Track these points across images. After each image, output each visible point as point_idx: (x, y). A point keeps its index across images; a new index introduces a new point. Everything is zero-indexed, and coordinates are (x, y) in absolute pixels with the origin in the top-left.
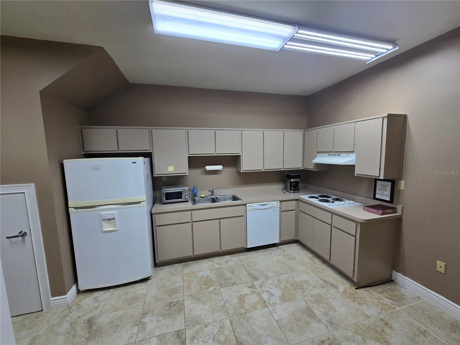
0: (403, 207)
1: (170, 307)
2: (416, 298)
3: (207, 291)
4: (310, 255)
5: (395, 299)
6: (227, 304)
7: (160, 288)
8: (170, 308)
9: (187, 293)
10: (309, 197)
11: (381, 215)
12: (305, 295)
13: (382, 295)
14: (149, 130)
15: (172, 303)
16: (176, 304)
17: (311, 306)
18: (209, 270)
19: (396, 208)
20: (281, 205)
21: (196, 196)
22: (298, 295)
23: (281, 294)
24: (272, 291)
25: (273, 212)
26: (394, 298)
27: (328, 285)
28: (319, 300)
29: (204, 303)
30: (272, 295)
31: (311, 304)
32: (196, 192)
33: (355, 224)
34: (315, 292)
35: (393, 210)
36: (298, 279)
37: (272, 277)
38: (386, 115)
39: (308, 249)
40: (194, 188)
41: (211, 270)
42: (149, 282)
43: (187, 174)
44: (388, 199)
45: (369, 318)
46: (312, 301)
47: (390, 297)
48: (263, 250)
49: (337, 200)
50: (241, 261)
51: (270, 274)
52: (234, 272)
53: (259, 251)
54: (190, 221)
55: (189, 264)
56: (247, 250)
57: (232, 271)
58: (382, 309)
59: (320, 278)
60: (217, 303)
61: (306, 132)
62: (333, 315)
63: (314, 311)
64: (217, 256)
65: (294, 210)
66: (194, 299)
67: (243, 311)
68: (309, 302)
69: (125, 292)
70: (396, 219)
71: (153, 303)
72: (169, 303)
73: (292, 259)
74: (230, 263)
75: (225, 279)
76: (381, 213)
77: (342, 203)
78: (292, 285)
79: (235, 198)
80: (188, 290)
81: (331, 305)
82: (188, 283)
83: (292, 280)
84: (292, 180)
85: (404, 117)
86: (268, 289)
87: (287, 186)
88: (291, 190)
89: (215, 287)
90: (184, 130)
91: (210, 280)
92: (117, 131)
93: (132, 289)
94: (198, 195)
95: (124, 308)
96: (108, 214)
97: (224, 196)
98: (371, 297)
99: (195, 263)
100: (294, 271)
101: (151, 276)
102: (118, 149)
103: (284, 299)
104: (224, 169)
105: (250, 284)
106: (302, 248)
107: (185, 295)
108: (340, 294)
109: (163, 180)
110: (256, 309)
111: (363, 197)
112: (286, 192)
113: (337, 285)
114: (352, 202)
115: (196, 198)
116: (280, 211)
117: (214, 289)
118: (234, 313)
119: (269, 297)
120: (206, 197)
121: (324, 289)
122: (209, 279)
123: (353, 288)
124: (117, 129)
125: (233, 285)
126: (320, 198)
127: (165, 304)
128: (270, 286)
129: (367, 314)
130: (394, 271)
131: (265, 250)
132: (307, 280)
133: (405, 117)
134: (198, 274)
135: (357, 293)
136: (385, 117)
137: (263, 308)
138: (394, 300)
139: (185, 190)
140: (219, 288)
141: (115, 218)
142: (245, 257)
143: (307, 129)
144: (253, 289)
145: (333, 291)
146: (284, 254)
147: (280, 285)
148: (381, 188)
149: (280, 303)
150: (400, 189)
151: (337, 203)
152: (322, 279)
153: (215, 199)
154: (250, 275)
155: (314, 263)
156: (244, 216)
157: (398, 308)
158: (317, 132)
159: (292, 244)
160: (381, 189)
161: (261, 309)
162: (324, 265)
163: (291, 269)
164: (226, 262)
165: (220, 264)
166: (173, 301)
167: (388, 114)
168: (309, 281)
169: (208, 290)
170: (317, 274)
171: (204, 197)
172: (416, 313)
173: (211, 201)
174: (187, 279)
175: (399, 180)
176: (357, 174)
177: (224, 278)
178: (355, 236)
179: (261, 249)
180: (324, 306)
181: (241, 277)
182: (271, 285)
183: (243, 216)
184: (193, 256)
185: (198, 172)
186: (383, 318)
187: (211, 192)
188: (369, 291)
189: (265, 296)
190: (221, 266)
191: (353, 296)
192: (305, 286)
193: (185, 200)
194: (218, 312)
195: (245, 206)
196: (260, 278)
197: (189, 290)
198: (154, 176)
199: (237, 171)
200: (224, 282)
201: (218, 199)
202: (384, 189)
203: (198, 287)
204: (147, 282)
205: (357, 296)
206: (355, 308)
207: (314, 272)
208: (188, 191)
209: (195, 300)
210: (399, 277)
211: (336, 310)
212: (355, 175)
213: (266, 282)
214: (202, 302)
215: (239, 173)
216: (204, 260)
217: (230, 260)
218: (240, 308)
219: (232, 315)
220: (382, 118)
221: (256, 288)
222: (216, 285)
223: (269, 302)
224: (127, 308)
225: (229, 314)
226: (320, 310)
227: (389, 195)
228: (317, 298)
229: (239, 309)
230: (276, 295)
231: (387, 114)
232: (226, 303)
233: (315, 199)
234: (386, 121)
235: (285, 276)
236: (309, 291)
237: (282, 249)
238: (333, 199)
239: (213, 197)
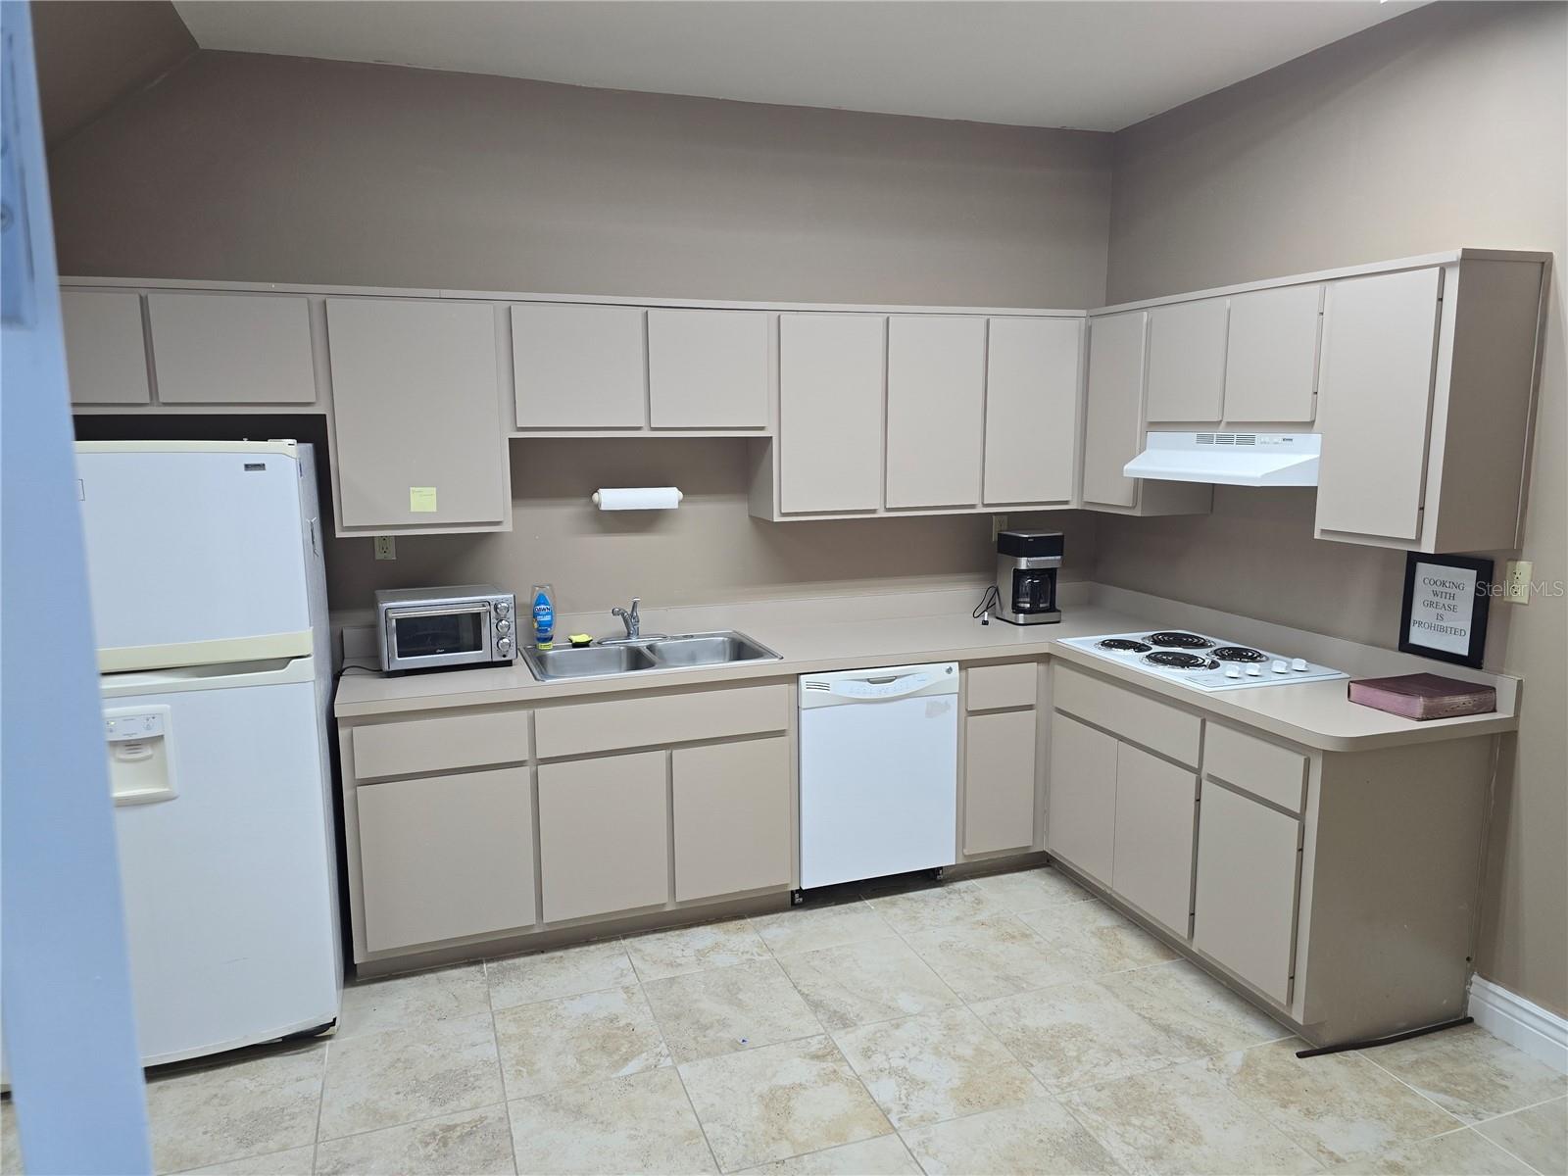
0: (1520, 683)
1: (445, 1145)
2: (1555, 1082)
3: (614, 1076)
4: (1104, 921)
5: (1467, 1089)
6: (710, 1124)
7: (385, 1070)
8: (443, 1150)
9: (520, 1089)
10: (1103, 644)
11: (1419, 720)
12: (1070, 1084)
13: (1410, 1076)
14: (309, 302)
15: (451, 1128)
16: (470, 1133)
17: (1092, 1127)
18: (621, 991)
19: (1494, 689)
20: (965, 685)
21: (550, 639)
22: (1035, 1083)
23: (957, 1082)
24: (918, 1071)
25: (929, 714)
26: (1460, 1088)
27: (1177, 1043)
28: (1129, 1100)
29: (602, 1123)
30: (915, 1084)
31: (1095, 1117)
32: (548, 618)
33: (1302, 759)
34: (1115, 1071)
35: (1476, 697)
36: (1038, 1019)
37: (920, 1014)
38: (1455, 255)
39: (1093, 896)
40: (541, 600)
41: (626, 989)
42: (326, 1049)
43: (507, 527)
44: (1462, 647)
45: (1343, 1164)
46: (1100, 1104)
47: (1443, 1085)
48: (875, 900)
49: (1236, 655)
50: (772, 951)
51: (905, 1002)
52: (740, 997)
53: (858, 904)
54: (525, 756)
55: (516, 968)
56: (798, 899)
57: (731, 993)
58: (1400, 1129)
59: (1140, 1015)
60: (663, 1121)
61: (1096, 321)
62: (1186, 1158)
63: (1104, 1144)
64: (655, 931)
65: (1030, 707)
66: (556, 1110)
67: (785, 1150)
68: (1083, 1109)
69: (216, 1095)
70: (1493, 735)
71: (357, 1132)
72: (437, 1130)
73: (1014, 937)
74: (721, 960)
75: (695, 1026)
76: (1419, 712)
77: (1252, 668)
78: (1012, 1043)
79: (741, 650)
80: (525, 1074)
81: (1181, 1118)
82: (522, 1047)
83: (1011, 1025)
84: (1024, 563)
85: (1538, 268)
86: (897, 1063)
87: (997, 590)
88: (1017, 610)
89: (652, 1061)
90: (488, 307)
91: (626, 1033)
92: (144, 302)
93: (247, 1081)
94: (557, 631)
95: (222, 1158)
96: (128, 719)
97: (686, 637)
98: (1360, 1086)
99: (548, 961)
100: (1020, 989)
101: (335, 1019)
102: (151, 399)
103: (970, 1098)
104: (689, 508)
105: (815, 1045)
106: (1067, 892)
107: (509, 1096)
108: (1228, 1079)
109: (379, 556)
110: (846, 1140)
111: (1355, 639)
112: (992, 621)
113: (1215, 1042)
114: (1299, 664)
115: (549, 650)
116: (964, 713)
117: (648, 1068)
118: (744, 1158)
119: (904, 1092)
120: (599, 643)
121: (1154, 1060)
122: (619, 1028)
123: (1289, 1054)
124: (143, 292)
125: (737, 1050)
126: (1156, 649)
127: (419, 1136)
128: (907, 1048)
129: (1334, 1150)
130: (1475, 978)
131: (887, 898)
132: (1080, 1026)
133: (1543, 263)
134: (565, 1008)
135: (1304, 1073)
136: (1451, 264)
137: (876, 1137)
138: (1460, 1096)
139: (496, 608)
140: (669, 1062)
141: (162, 736)
142: (789, 931)
143: (1107, 305)
144: (829, 1065)
145: (1196, 1067)
146: (980, 917)
147: (954, 1047)
148: (1435, 599)
149: (954, 1117)
150: (1513, 600)
151: (1231, 668)
152: (1150, 1019)
153: (646, 652)
154: (816, 1006)
155: (1120, 953)
156: (785, 734)
157: (1470, 1124)
158: (1149, 324)
159: (1017, 874)
160: (1431, 604)
161: (868, 1139)
162: (1166, 962)
163: (1007, 978)
164: (701, 954)
165: (671, 965)
166: (459, 1122)
167: (1465, 251)
168: (1089, 1030)
169: (620, 1074)
170: (1131, 1001)
171: (585, 645)
172: (1538, 1136)
173: (624, 665)
174: (513, 1029)
175: (1509, 560)
176: (1324, 531)
177: (693, 1024)
178: (1300, 817)
179: (867, 899)
180: (1148, 1123)
181: (775, 1014)
182: (914, 1045)
183: (780, 733)
184: (537, 931)
185: (557, 517)
186: (1399, 1159)
187: (624, 618)
188: (1357, 1064)
189: (886, 1091)
190: (677, 973)
191: (1282, 1083)
192: (1071, 1046)
193: (497, 658)
194: (670, 1158)
195: (793, 687)
196: (862, 1019)
197: (530, 1074)
198: (339, 534)
199: (750, 516)
200: (695, 1039)
201: (660, 651)
202: (1447, 602)
203: (571, 1061)
204: (320, 1051)
205: (1306, 1082)
206: (1284, 1129)
207: (1113, 993)
208: (512, 611)
209: (561, 1112)
210: (1493, 1000)
211: (1200, 1137)
212: (1316, 537)
213: (889, 1036)
214: (595, 1123)
215: (763, 526)
216: (592, 948)
217: (716, 947)
218: (773, 1139)
219: (737, 1167)
220: (1438, 268)
221: (843, 1059)
222: (658, 1050)
223: (902, 1112)
224: (238, 1156)
225: (720, 1163)
226: (1131, 1141)
227: (1467, 626)
228: (1120, 1094)
229: (767, 1144)
230: (936, 1087)
231: (1460, 254)
232: (708, 1121)
233: (1131, 652)
234: (1453, 279)
235: (978, 1007)
236: (1088, 1067)
237: (969, 898)
238: (1215, 652)
239: (635, 642)
